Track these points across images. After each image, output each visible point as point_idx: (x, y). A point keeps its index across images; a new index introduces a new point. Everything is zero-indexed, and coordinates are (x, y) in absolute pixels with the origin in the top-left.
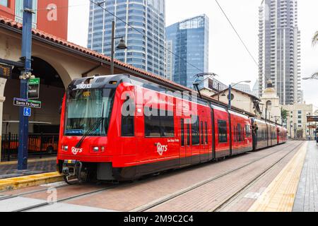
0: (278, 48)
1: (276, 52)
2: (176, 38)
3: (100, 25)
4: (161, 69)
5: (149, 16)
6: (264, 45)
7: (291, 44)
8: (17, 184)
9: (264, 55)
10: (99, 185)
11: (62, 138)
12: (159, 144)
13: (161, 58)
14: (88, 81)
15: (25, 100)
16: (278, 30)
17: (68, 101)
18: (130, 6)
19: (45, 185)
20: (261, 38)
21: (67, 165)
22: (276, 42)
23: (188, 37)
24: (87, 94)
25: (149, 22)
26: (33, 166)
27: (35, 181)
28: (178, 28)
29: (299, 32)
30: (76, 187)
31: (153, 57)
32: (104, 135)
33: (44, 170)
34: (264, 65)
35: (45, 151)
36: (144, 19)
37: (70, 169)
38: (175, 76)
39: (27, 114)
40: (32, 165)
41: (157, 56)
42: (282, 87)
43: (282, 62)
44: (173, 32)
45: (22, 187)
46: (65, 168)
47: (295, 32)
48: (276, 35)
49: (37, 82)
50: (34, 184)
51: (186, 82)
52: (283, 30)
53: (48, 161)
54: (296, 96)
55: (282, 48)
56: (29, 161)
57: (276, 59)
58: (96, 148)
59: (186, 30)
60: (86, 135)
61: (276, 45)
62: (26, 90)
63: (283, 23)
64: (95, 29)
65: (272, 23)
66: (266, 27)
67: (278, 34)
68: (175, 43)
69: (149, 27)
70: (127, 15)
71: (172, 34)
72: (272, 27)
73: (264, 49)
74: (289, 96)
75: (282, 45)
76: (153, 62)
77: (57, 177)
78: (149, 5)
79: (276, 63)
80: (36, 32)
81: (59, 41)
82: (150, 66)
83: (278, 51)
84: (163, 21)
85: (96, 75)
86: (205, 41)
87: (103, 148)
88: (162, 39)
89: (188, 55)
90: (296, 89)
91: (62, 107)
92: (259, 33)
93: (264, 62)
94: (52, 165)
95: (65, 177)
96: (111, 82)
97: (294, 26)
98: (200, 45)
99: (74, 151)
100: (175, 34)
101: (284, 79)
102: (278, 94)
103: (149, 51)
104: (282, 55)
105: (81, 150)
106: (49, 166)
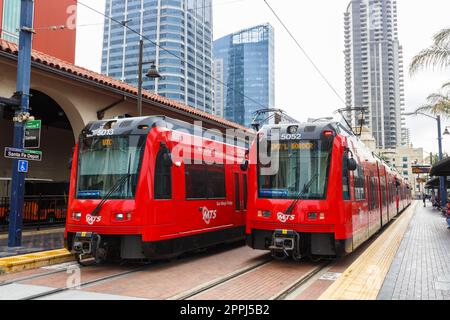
0: (372, 69)
1: (369, 75)
2: (228, 56)
3: (120, 38)
4: (207, 99)
5: (189, 25)
6: (352, 66)
7: (390, 64)
8: (10, 266)
9: (352, 80)
10: (123, 266)
11: (72, 201)
12: (205, 208)
13: (206, 83)
14: (109, 125)
15: (20, 150)
16: (371, 45)
17: (81, 152)
18: (163, 11)
19: (49, 267)
20: (348, 56)
21: (80, 239)
22: (368, 61)
23: (246, 54)
24: (107, 142)
25: (189, 33)
26: (29, 242)
27: (34, 262)
28: (231, 42)
29: (400, 48)
30: (91, 269)
31: (196, 82)
32: (130, 198)
33: (44, 246)
34: (353, 94)
35: (44, 220)
36: (183, 30)
37: (84, 245)
38: (227, 109)
39: (22, 169)
40: (28, 240)
41: (201, 80)
42: (380, 123)
43: (379, 89)
44: (224, 48)
45: (17, 271)
46: (77, 244)
47: (395, 48)
48: (368, 51)
49: (38, 125)
50: (32, 266)
51: (243, 117)
52: (377, 45)
53: (49, 234)
54: (399, 136)
55: (378, 69)
56: (24, 234)
57: (369, 85)
58: (120, 216)
59: (242, 45)
60: (106, 197)
61: (369, 66)
62: (22, 137)
63: (377, 35)
64: (112, 43)
65: (363, 35)
66: (354, 41)
67: (372, 50)
68: (227, 63)
69: (189, 41)
70: (158, 24)
71: (221, 51)
72: (363, 40)
73: (352, 70)
74: (389, 136)
75: (378, 65)
76: (196, 90)
77: (65, 256)
78: (189, 10)
79: (369, 90)
80: (35, 58)
81: (67, 68)
82: (191, 96)
83: (372, 75)
84: (209, 32)
85: (120, 117)
86: (270, 61)
87: (129, 216)
88: (208, 57)
89: (246, 79)
90: (399, 127)
91: (74, 159)
92: (344, 49)
93: (352, 89)
94: (56, 239)
95: (77, 256)
96: (140, 127)
97: (393, 38)
98: (262, 66)
99: (90, 219)
100: (227, 50)
101: (382, 113)
102: (374, 134)
103: (190, 74)
104: (378, 79)
105: (99, 219)
106: (52, 241)
